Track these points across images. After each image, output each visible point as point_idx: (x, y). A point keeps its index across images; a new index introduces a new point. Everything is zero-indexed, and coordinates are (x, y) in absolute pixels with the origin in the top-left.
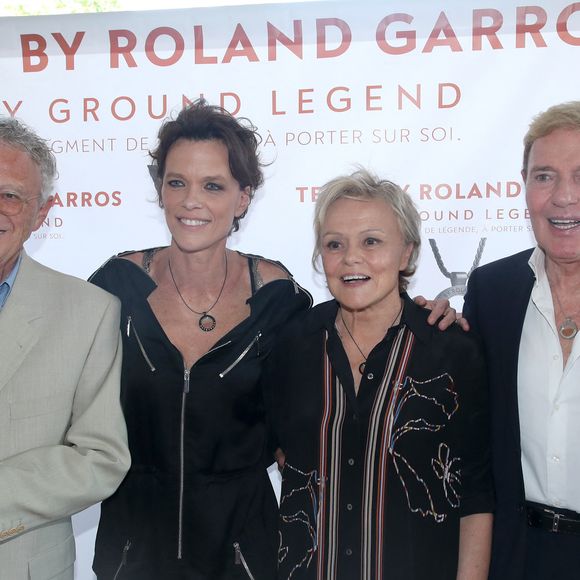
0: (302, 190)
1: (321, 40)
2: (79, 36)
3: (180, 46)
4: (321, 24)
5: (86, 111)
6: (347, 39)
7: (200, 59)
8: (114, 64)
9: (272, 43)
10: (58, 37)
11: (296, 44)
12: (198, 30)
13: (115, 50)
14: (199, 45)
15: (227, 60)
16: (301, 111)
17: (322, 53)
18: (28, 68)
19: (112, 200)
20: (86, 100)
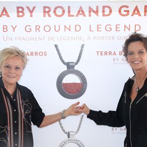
0: (98, 52)
1: (104, 11)
2: (34, 8)
3: (64, 12)
4: (104, 7)
5: (36, 29)
6: (111, 11)
7: (69, 15)
8: (44, 16)
9: (90, 12)
10: (28, 8)
11: (96, 12)
12: (69, 8)
13: (45, 12)
14: (69, 12)
15: (77, 16)
16: (98, 31)
17: (104, 15)
18: (18, 16)
19: (44, 54)
20: (36, 26)
